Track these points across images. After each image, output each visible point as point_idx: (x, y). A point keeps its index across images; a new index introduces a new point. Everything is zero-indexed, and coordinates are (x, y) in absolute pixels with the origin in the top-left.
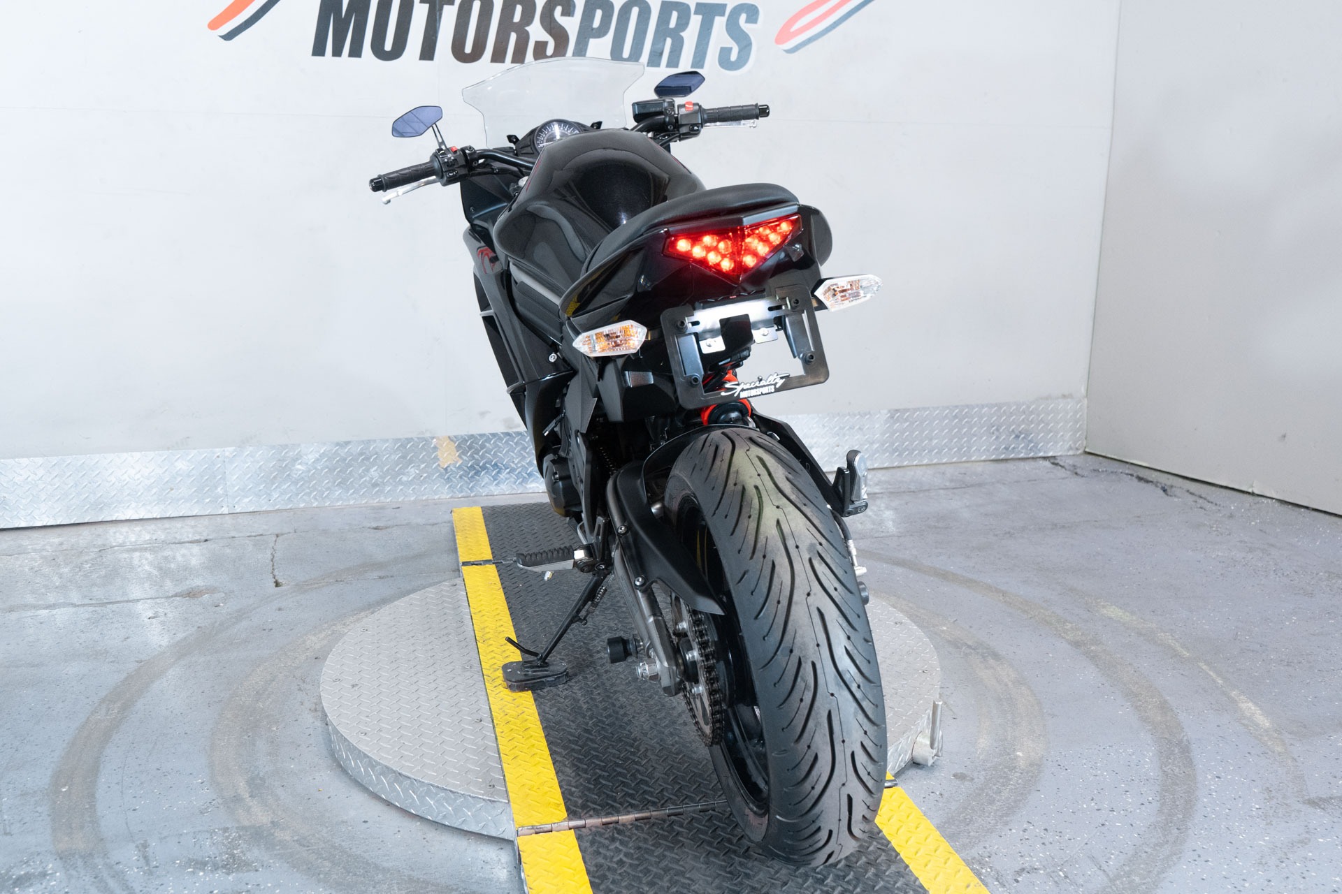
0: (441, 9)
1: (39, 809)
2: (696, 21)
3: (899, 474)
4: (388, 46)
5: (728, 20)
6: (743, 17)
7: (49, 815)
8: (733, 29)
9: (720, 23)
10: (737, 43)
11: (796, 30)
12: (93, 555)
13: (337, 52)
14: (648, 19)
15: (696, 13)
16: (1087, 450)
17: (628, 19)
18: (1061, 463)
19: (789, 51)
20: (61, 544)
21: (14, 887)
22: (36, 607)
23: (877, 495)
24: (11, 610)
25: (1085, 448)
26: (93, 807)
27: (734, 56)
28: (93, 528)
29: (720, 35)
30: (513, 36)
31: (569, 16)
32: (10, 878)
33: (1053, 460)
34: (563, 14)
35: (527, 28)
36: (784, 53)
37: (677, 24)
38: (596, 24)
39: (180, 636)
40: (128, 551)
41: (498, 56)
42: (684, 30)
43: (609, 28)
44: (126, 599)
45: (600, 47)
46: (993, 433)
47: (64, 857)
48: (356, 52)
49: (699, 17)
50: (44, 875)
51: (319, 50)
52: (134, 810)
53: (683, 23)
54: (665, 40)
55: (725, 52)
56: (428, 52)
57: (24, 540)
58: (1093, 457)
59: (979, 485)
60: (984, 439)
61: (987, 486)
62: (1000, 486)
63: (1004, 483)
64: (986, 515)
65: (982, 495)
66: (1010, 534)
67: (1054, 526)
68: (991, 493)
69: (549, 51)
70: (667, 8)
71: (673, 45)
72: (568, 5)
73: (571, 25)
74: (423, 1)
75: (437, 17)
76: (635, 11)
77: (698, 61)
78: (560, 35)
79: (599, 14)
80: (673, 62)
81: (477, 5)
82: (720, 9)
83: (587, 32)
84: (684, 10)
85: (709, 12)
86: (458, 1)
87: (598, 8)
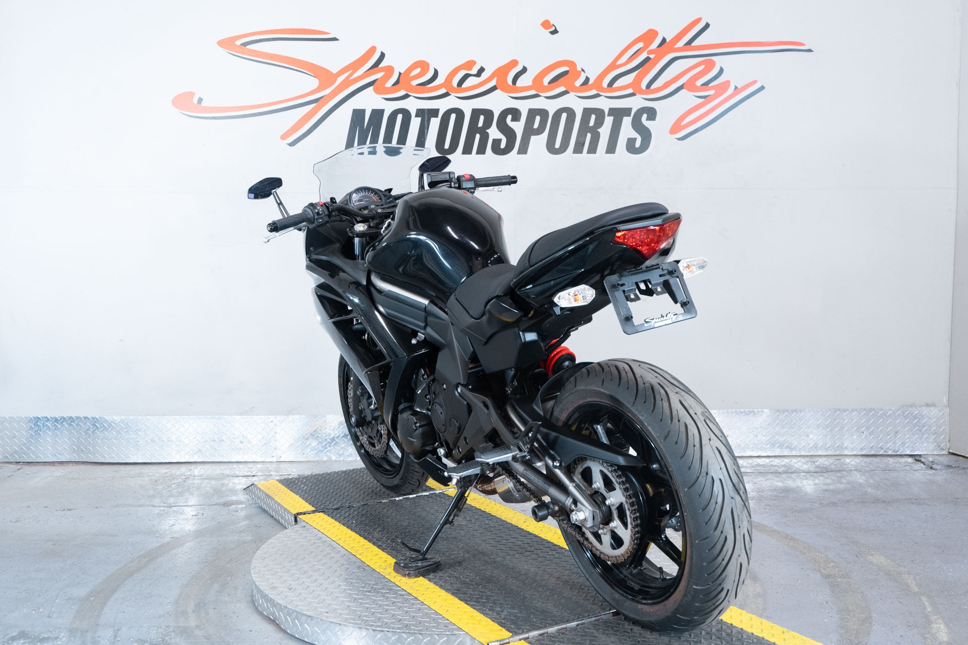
0: (429, 121)
1: (73, 607)
2: (609, 121)
3: (776, 461)
5: (633, 119)
6: (645, 116)
7: (76, 610)
8: (637, 125)
9: (627, 121)
10: (640, 135)
11: (687, 123)
12: (180, 480)
14: (574, 121)
15: (609, 115)
16: (950, 451)
17: (559, 122)
18: (923, 460)
19: (679, 139)
20: (166, 473)
21: (38, 642)
22: (130, 506)
23: (748, 474)
24: (117, 506)
25: (949, 449)
26: (102, 608)
27: (638, 145)
28: (189, 466)
29: (627, 130)
30: (478, 136)
31: (517, 121)
32: (38, 638)
33: (917, 458)
34: (513, 120)
35: (487, 131)
36: (677, 140)
37: (595, 123)
38: (536, 126)
39: (205, 526)
40: (202, 479)
41: (467, 150)
42: (600, 127)
43: (545, 128)
44: (185, 505)
45: (538, 142)
46: (863, 433)
47: (72, 632)
49: (612, 118)
50: (56, 638)
51: (349, 145)
52: (124, 612)
53: (600, 122)
54: (587, 134)
55: (631, 143)
57: (146, 469)
58: (956, 456)
59: (839, 471)
60: (855, 437)
61: (844, 472)
62: (855, 473)
63: (860, 471)
64: (826, 490)
65: (834, 478)
66: (834, 504)
67: (877, 501)
68: (843, 477)
69: (503, 145)
70: (587, 112)
71: (592, 138)
72: (515, 114)
73: (518, 127)
74: (417, 116)
75: (426, 126)
76: (564, 116)
77: (611, 149)
78: (510, 134)
79: (538, 118)
80: (593, 149)
81: (453, 117)
82: (627, 112)
83: (529, 131)
84: (600, 114)
85: (618, 114)
86: (441, 114)
87: (538, 115)
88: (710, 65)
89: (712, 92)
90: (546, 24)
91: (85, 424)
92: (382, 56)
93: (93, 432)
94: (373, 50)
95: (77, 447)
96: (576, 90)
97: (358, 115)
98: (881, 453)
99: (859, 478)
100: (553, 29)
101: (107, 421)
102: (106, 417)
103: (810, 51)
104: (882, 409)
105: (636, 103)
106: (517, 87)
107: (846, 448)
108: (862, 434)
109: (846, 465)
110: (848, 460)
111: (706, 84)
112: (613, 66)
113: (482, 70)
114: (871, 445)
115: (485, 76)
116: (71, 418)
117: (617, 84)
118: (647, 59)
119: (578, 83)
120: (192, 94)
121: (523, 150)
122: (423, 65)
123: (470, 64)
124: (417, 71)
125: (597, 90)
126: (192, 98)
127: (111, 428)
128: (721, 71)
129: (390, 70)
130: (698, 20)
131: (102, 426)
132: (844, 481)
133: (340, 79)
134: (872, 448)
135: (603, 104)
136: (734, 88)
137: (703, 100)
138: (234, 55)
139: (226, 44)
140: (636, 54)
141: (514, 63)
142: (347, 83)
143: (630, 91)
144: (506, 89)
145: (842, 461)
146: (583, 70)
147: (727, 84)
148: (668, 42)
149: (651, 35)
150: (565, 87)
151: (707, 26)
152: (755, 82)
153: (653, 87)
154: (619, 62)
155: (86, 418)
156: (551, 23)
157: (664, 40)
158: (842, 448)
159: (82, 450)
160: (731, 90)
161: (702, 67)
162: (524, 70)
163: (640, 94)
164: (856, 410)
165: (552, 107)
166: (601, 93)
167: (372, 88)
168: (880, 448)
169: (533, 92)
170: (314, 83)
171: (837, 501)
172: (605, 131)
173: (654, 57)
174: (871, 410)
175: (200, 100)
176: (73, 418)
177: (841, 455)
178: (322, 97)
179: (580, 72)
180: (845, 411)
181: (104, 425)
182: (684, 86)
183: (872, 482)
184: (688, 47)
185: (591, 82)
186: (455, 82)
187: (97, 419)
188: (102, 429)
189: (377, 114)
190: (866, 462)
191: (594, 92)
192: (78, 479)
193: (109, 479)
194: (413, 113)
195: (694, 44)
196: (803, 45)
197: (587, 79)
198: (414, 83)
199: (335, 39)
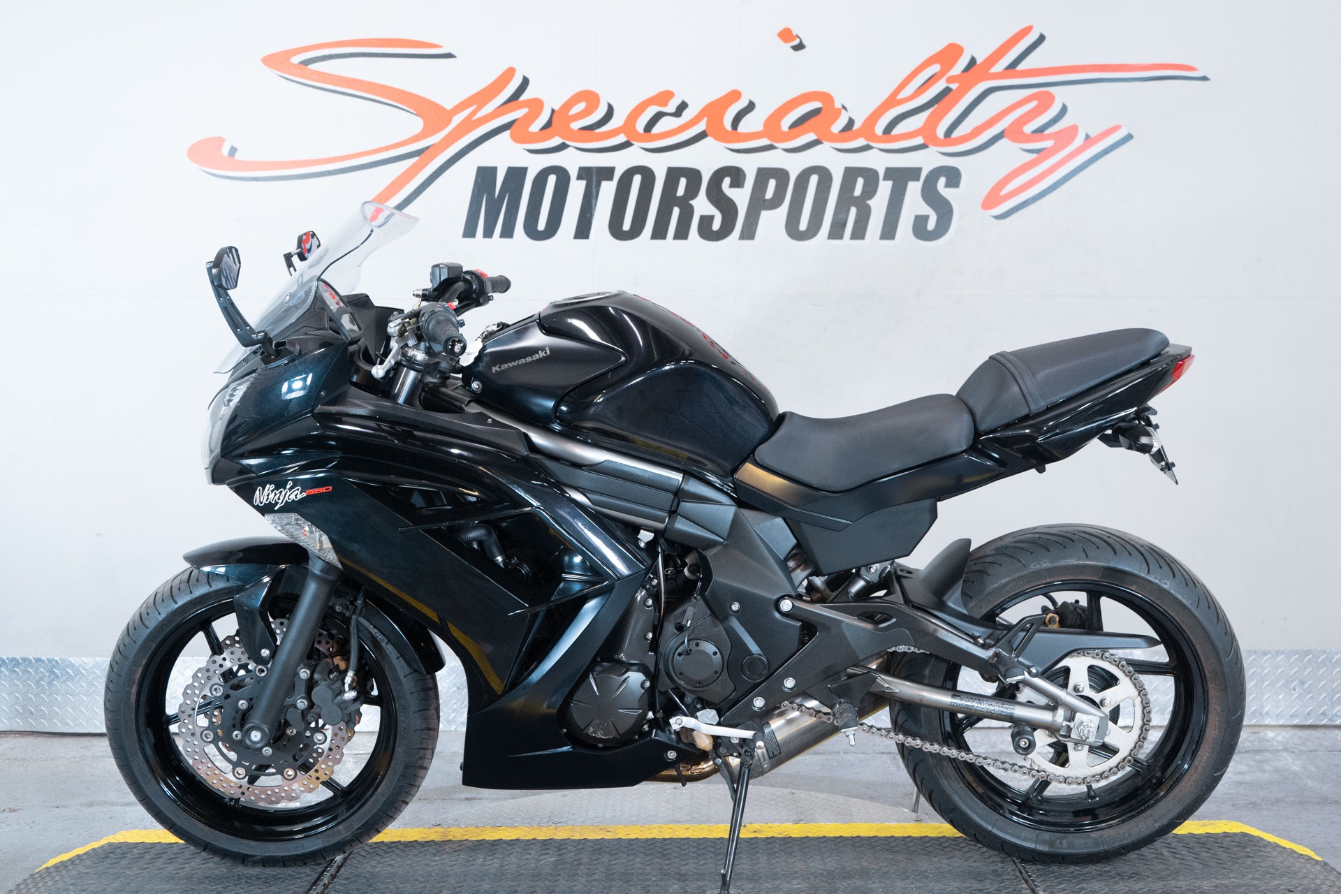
0: (599, 185)
2: (885, 188)
4: (541, 226)
5: (923, 186)
6: (942, 181)
8: (929, 194)
9: (914, 189)
10: (934, 210)
11: (1009, 193)
13: (488, 233)
14: (829, 187)
15: (885, 178)
17: (806, 188)
19: (997, 217)
24: (91, 805)
27: (931, 225)
29: (914, 203)
30: (676, 211)
31: (738, 187)
34: (732, 185)
35: (691, 202)
36: (993, 219)
37: (863, 192)
38: (769, 194)
41: (659, 232)
42: (871, 197)
43: (784, 199)
45: (773, 221)
46: (1295, 690)
48: (508, 232)
49: (889, 184)
51: (469, 232)
53: (870, 190)
54: (849, 209)
55: (920, 222)
56: (583, 231)
59: (1257, 752)
60: (1281, 697)
61: (1266, 754)
62: (1285, 754)
63: (1293, 752)
64: (1240, 783)
65: (1251, 763)
66: (1254, 805)
67: (1324, 801)
68: (1266, 761)
69: (716, 225)
70: (851, 174)
71: (858, 215)
72: (737, 176)
73: (741, 197)
74: (579, 177)
75: (594, 194)
76: (814, 179)
77: (889, 232)
78: (728, 209)
79: (772, 183)
80: (859, 233)
81: (637, 179)
82: (914, 173)
83: (758, 204)
84: (871, 177)
85: (900, 177)
86: (617, 175)
87: (772, 178)
88: (1047, 101)
89: (1048, 144)
90: (786, 35)
91: (36, 671)
92: (525, 82)
93: (50, 683)
94: (510, 72)
95: (23, 708)
96: (833, 138)
97: (485, 176)
98: (1323, 723)
99: (1291, 763)
100: (797, 42)
101: (72, 665)
102: (70, 658)
103: (1205, 78)
104: (1324, 652)
105: (928, 160)
106: (740, 134)
107: (1267, 713)
108: (1293, 692)
109: (1268, 741)
110: (1271, 734)
111: (1040, 130)
112: (891, 101)
113: (683, 106)
114: (1308, 710)
115: (687, 115)
116: (13, 660)
117: (899, 129)
118: (947, 91)
119: (837, 127)
120: (221, 140)
121: (749, 233)
122: (590, 98)
123: (665, 96)
124: (581, 106)
125: (867, 139)
126: (220, 146)
127: (79, 677)
128: (1064, 109)
129: (536, 105)
130: (1027, 30)
131: (64, 673)
132: (1267, 767)
133: (457, 119)
134: (1308, 714)
135: (877, 161)
136: (1084, 136)
137: (1035, 155)
138: (288, 79)
139: (277, 61)
140: (929, 82)
141: (735, 95)
142: (468, 125)
143: (919, 140)
144: (722, 136)
145: (1262, 735)
146: (844, 108)
147: (1073, 130)
148: (982, 63)
149: (950, 53)
150: (816, 134)
151: (1041, 39)
152: (1117, 128)
153: (957, 133)
154: (901, 96)
155: (38, 660)
156: (795, 35)
157: (973, 61)
158: (1260, 714)
159: (31, 713)
160: (1079, 140)
161: (1034, 104)
162: (751, 107)
163: (935, 145)
164: (1283, 653)
165: (794, 165)
166: (872, 144)
167: (507, 134)
168: (1322, 714)
169: (764, 142)
170: (416, 124)
171: (1259, 801)
172: (879, 204)
173: (958, 88)
174: (1307, 653)
175: (233, 150)
176: (18, 661)
177: (1260, 726)
178: (428, 148)
179: (840, 109)
180: (1265, 653)
181: (67, 672)
182: (1005, 134)
183: (1313, 769)
184: (1011, 71)
185: (857, 126)
186: (640, 125)
187: (56, 661)
188: (64, 678)
189: (516, 175)
190: (1300, 738)
191: (861, 142)
192: (24, 759)
193: (76, 759)
194: (573, 174)
195: (1022, 66)
196: (1193, 69)
197: (851, 122)
198: (576, 125)
199: (450, 56)
